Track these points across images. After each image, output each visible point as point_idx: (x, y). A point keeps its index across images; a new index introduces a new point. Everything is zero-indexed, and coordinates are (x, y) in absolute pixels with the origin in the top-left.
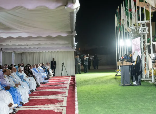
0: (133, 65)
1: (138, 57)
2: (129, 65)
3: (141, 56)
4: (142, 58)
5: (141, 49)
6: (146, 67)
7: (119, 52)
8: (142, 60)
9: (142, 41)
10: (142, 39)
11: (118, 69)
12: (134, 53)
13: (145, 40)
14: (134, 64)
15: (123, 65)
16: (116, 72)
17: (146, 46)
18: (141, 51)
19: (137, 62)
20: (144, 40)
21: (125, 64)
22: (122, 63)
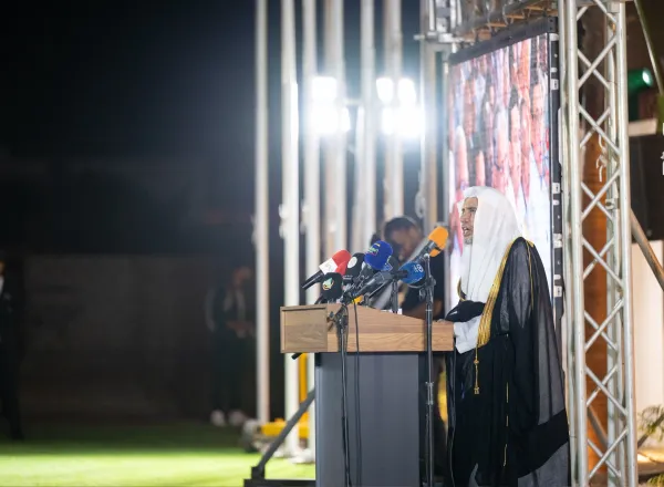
0: (462, 348)
1: (521, 252)
2: (420, 347)
3: (558, 255)
4: (561, 283)
5: (557, 173)
6: (606, 385)
7: (288, 211)
8: (561, 301)
9: (574, 85)
10: (572, 54)
11: (277, 410)
12: (472, 210)
13: (602, 68)
14: (469, 336)
15: (351, 348)
16: (252, 450)
17: (611, 142)
18: (559, 197)
19: (504, 312)
20: (592, 68)
21: (369, 341)
22: (340, 323)
